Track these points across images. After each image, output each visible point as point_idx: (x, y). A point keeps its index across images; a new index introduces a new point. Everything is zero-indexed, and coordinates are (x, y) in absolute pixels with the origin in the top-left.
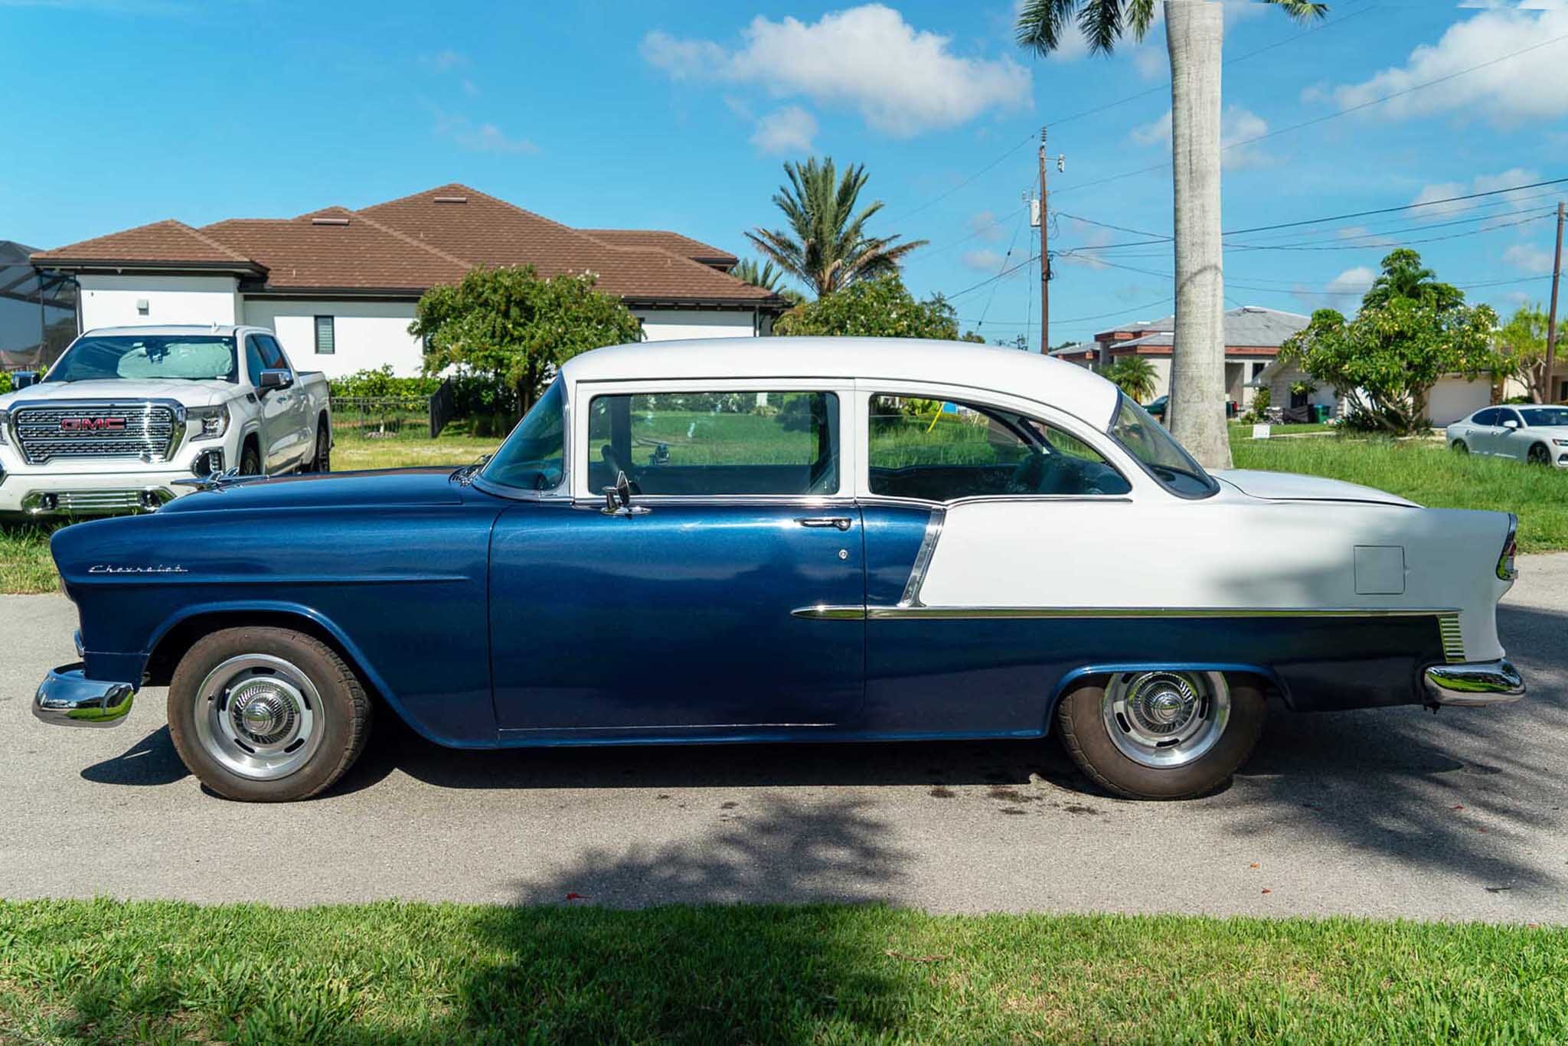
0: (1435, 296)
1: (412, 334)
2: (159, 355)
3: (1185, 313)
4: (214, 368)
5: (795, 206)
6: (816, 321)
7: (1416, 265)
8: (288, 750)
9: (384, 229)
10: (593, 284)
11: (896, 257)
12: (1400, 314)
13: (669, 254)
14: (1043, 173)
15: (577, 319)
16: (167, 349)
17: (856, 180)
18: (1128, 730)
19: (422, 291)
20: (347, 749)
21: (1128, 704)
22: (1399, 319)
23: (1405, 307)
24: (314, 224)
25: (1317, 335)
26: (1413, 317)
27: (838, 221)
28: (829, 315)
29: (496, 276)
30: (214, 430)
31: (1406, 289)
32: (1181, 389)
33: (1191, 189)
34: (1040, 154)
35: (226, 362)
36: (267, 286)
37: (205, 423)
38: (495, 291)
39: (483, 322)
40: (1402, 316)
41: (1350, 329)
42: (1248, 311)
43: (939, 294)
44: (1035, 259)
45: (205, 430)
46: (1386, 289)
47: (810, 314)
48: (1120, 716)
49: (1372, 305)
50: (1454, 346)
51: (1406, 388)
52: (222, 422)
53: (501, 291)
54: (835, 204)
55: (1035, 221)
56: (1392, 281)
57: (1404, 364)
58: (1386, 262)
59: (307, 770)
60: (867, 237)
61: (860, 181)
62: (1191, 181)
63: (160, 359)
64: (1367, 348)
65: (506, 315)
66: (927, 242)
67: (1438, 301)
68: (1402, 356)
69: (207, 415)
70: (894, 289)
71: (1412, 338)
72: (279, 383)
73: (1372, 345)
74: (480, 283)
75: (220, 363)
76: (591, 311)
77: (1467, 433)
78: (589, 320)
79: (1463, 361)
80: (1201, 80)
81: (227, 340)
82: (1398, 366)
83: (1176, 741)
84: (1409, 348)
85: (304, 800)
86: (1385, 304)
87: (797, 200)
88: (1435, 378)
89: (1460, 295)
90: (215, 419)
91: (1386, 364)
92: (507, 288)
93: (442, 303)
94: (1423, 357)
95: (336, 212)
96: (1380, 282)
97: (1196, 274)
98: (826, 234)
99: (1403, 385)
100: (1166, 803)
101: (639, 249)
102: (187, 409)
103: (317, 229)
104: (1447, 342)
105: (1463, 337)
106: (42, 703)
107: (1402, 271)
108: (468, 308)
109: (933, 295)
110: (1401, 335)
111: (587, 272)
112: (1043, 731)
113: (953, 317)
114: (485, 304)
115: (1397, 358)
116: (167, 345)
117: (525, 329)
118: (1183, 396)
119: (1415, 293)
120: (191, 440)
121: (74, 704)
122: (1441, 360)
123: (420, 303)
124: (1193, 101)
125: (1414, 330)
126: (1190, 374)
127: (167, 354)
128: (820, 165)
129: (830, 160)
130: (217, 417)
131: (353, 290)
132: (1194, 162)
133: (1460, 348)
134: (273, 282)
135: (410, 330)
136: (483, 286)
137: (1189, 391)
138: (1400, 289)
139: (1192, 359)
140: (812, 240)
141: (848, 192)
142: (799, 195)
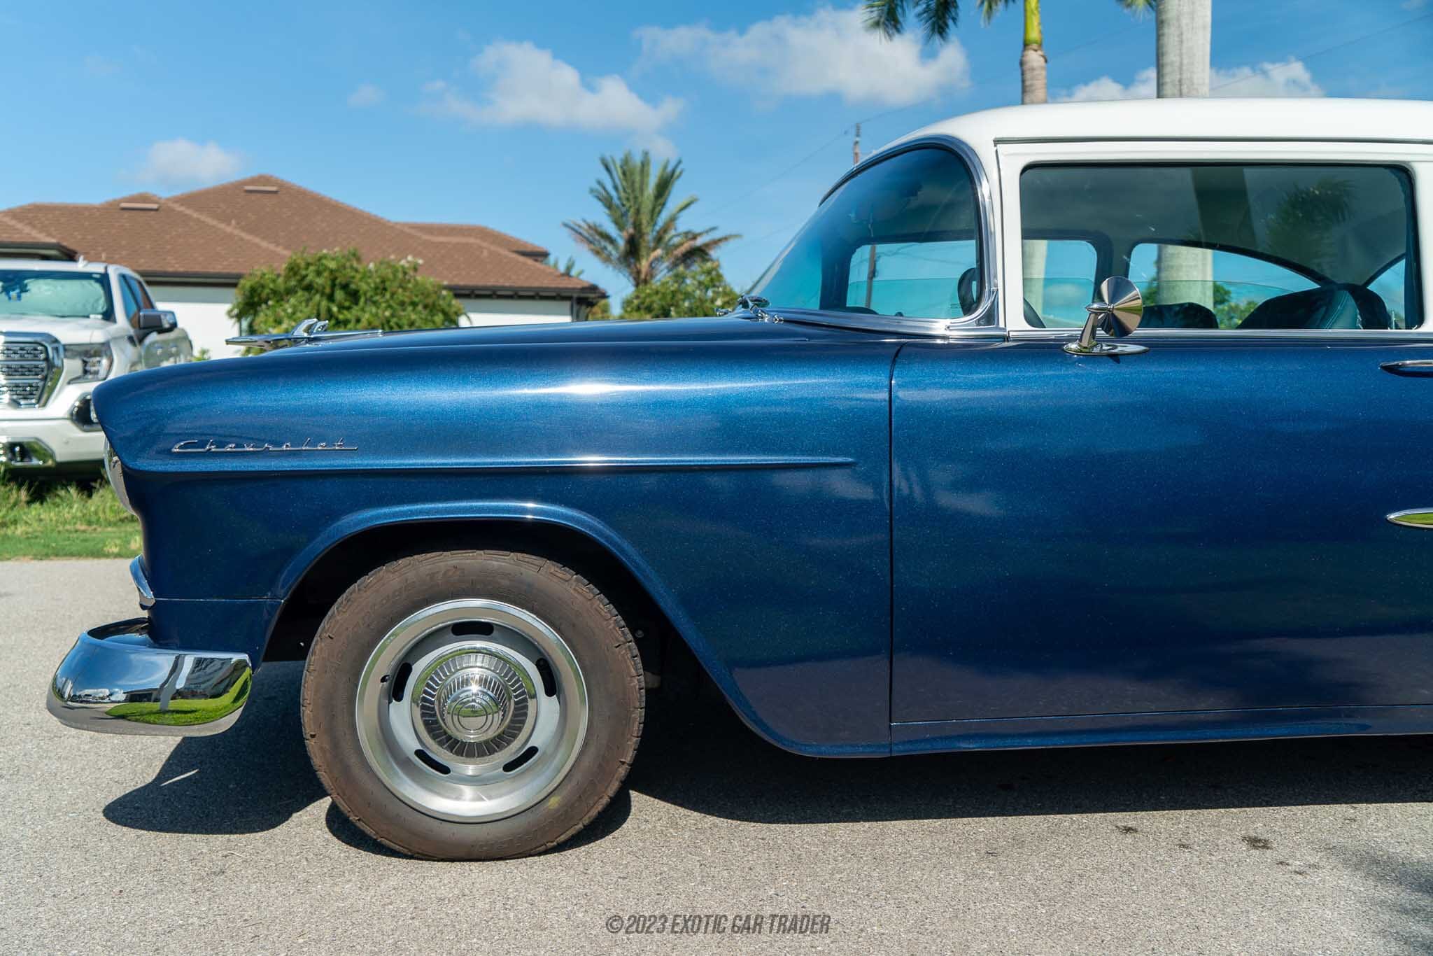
1: (232, 317)
2: (18, 291)
4: (84, 305)
5: (611, 198)
6: (638, 309)
8: (509, 767)
9: (195, 215)
10: (415, 269)
11: (713, 249)
13: (485, 244)
15: (402, 304)
16: (26, 285)
17: (672, 175)
19: (239, 276)
20: (623, 763)
24: (124, 209)
27: (654, 213)
28: (652, 302)
29: (320, 259)
30: (96, 373)
35: (97, 300)
37: (85, 363)
38: (319, 273)
39: (307, 306)
45: (86, 372)
47: (632, 302)
52: (105, 362)
53: (326, 274)
54: (652, 197)
59: (554, 802)
60: (683, 229)
61: (676, 177)
63: (19, 297)
65: (331, 298)
69: (88, 353)
70: (714, 279)
72: (161, 326)
74: (303, 265)
75: (92, 300)
76: (417, 296)
78: (414, 304)
81: (98, 276)
85: (539, 854)
87: (613, 193)
90: (98, 359)
92: (332, 271)
93: (263, 287)
95: (144, 198)
98: (643, 227)
101: (454, 240)
102: (64, 346)
103: (126, 214)
106: (66, 696)
108: (290, 292)
111: (409, 258)
114: (309, 288)
116: (26, 281)
117: (350, 313)
120: (69, 383)
121: (120, 696)
123: (240, 286)
127: (27, 291)
128: (637, 159)
129: (647, 152)
130: (100, 356)
131: (166, 274)
135: (229, 313)
136: (307, 269)
140: (631, 230)
141: (664, 186)
142: (616, 188)
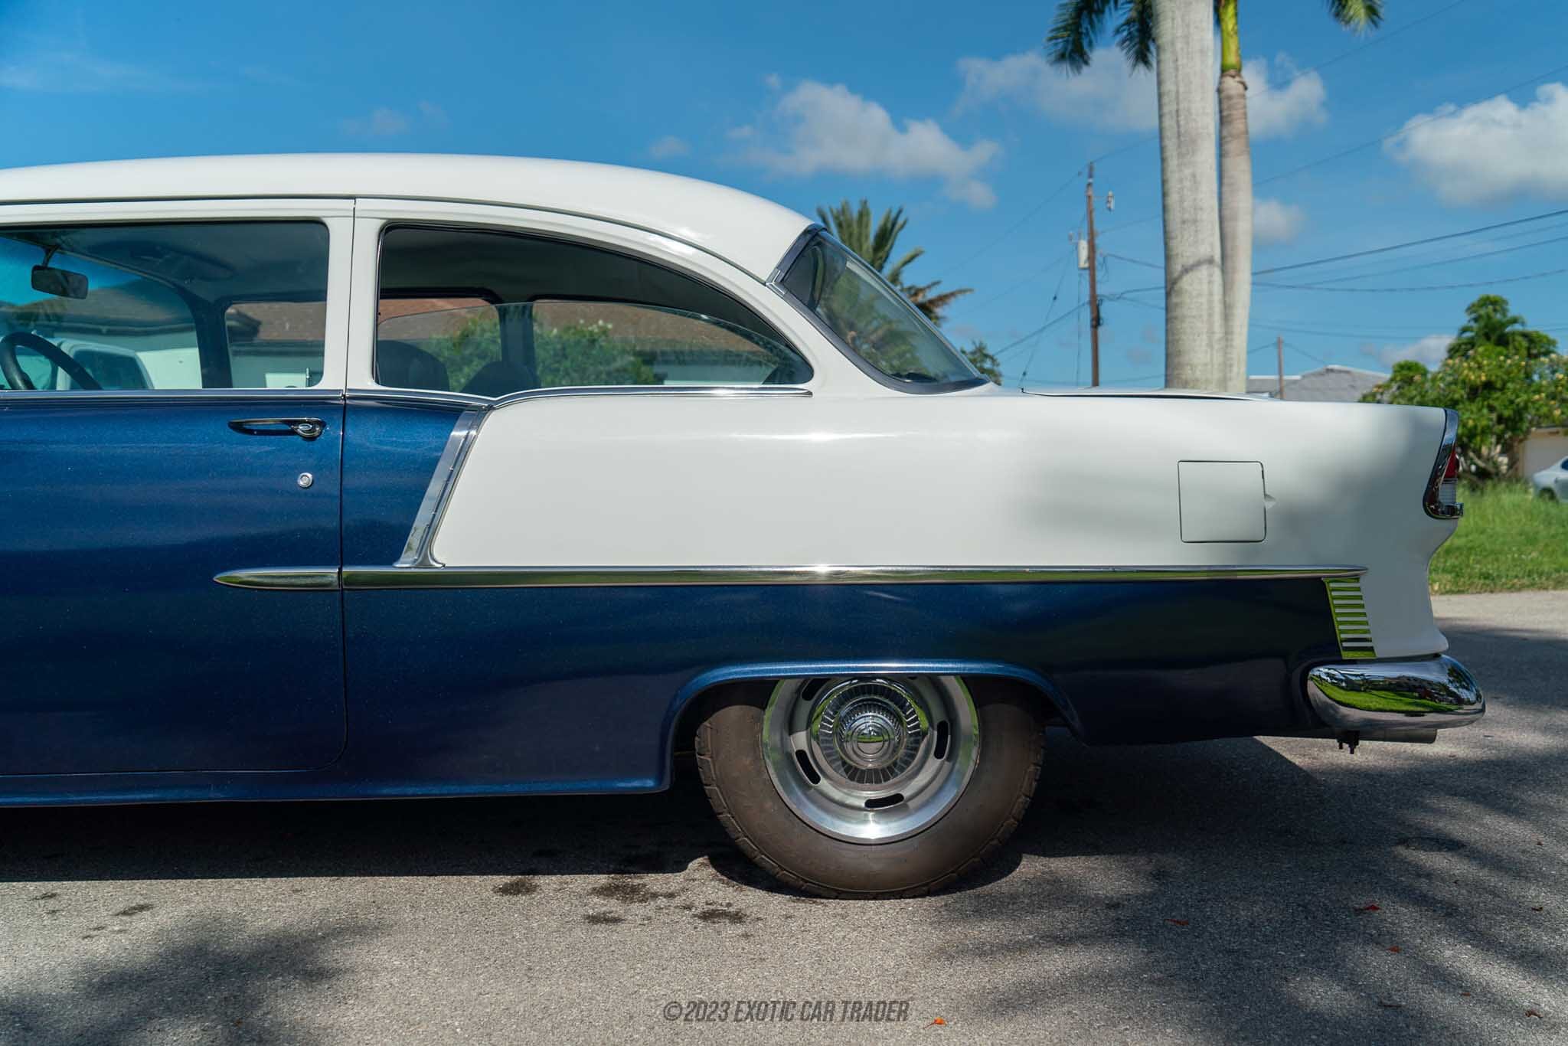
0: (1525, 344)
7: (1504, 312)
11: (938, 306)
12: (1487, 363)
14: (1090, 212)
17: (894, 225)
18: (816, 779)
21: (812, 736)
22: (1486, 368)
23: (1493, 356)
25: (1399, 388)
26: (1501, 367)
31: (1494, 338)
33: (1180, 155)
34: (1087, 191)
36: (256, 340)
40: (1488, 365)
41: (1434, 380)
42: (1332, 371)
43: (981, 343)
44: (1083, 305)
46: (1472, 338)
48: (801, 754)
49: (1458, 354)
50: (1547, 396)
51: (1498, 443)
54: (871, 250)
55: (1083, 262)
56: (1480, 329)
57: (1494, 416)
58: (1470, 309)
60: (907, 284)
61: (897, 226)
62: (1179, 146)
64: (1452, 400)
66: (970, 290)
67: (1529, 349)
68: (1491, 409)
71: (1503, 389)
73: (1457, 396)
77: (1556, 481)
79: (1557, 413)
80: (1188, 26)
82: (1487, 419)
83: (897, 798)
84: (1497, 399)
86: (1471, 352)
88: (1528, 432)
89: (1553, 343)
91: (1473, 416)
94: (1513, 409)
96: (1464, 330)
99: (1493, 440)
100: (878, 903)
104: (1538, 392)
105: (1557, 387)
107: (1489, 317)
109: (974, 343)
110: (1489, 386)
111: (601, 323)
112: (660, 779)
113: (995, 368)
115: (1485, 411)
119: (1503, 341)
122: (1533, 412)
124: (1179, 52)
125: (1502, 380)
128: (855, 208)
129: (865, 202)
132: (1182, 123)
133: (1554, 398)
134: (264, 335)
138: (1487, 337)
141: (885, 238)
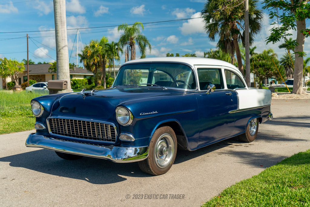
3: (61, 56)
32: (61, 76)
33: (62, 26)
62: (61, 24)
97: (64, 47)
118: (62, 77)
124: (61, 4)
126: (63, 72)
132: (62, 19)
137: (63, 76)
139: (63, 68)
